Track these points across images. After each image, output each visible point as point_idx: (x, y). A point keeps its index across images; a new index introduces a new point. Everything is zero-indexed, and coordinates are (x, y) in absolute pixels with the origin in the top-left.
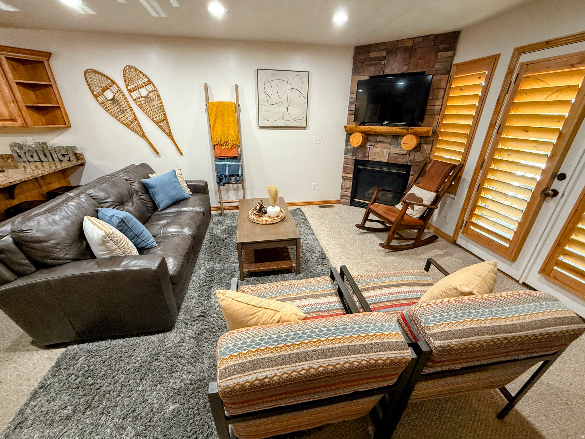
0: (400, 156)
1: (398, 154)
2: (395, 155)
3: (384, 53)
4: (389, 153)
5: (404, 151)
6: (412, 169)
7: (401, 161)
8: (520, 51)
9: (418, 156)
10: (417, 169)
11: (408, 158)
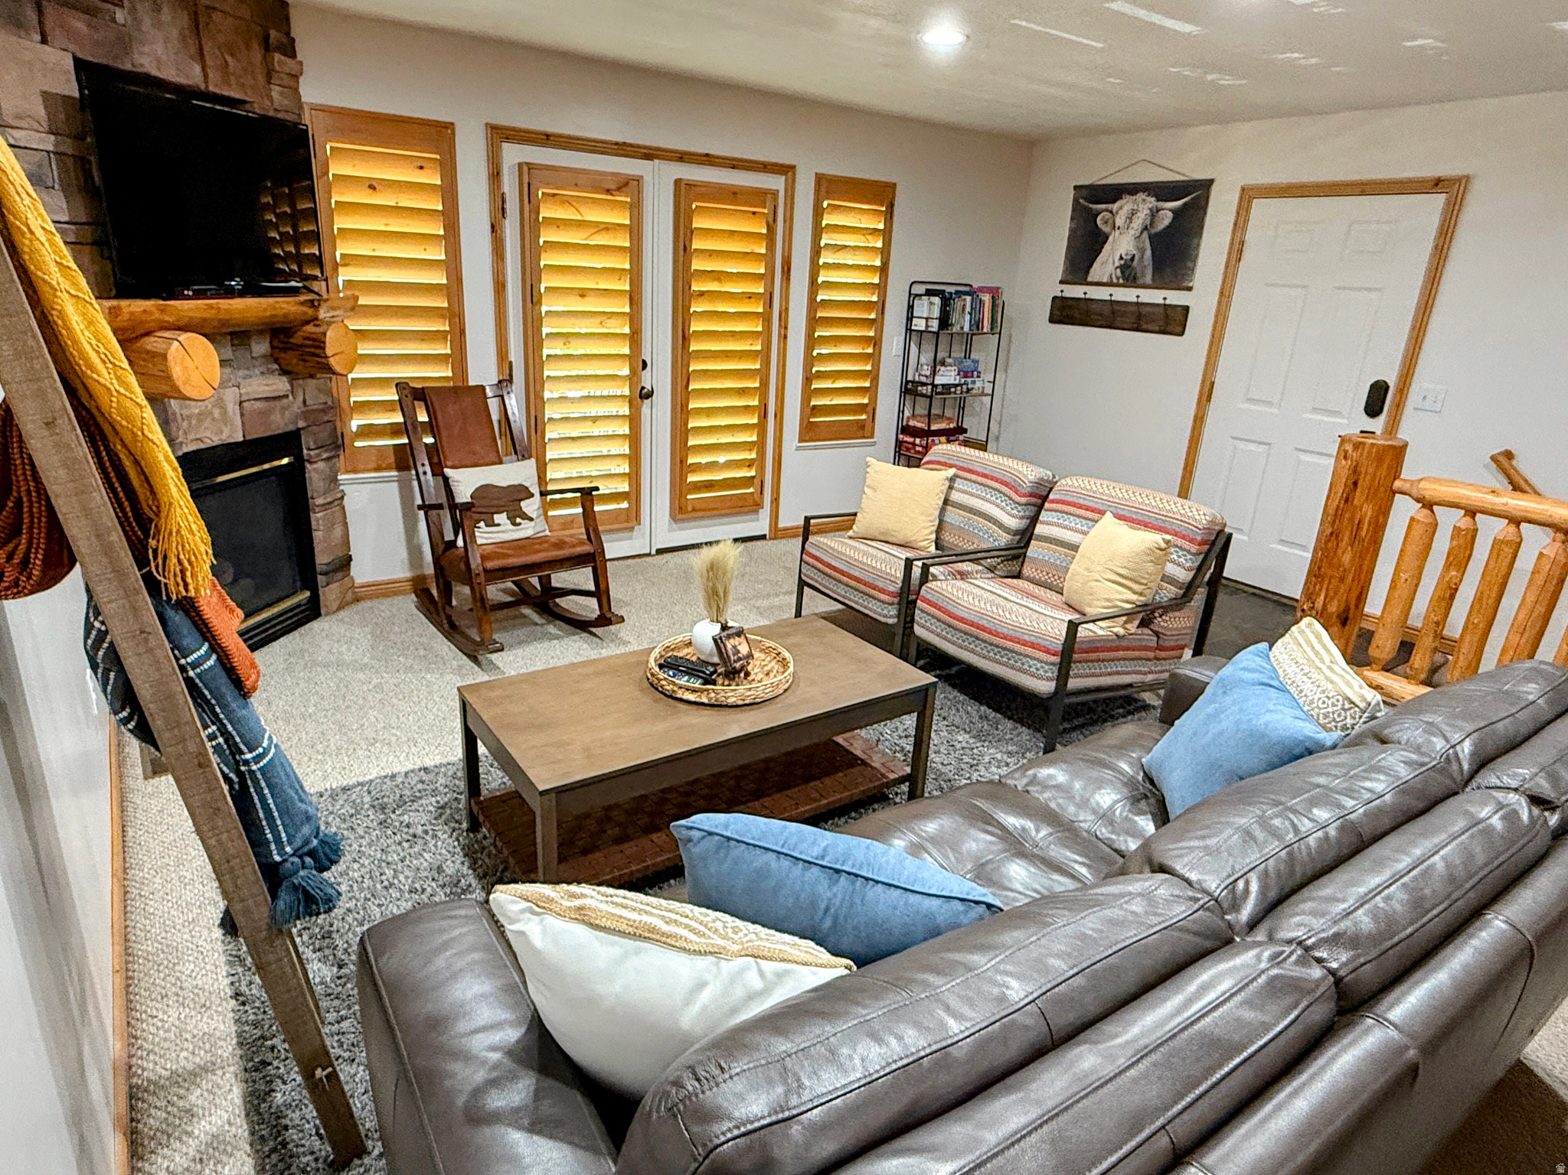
0: (272, 403)
1: (266, 399)
2: (258, 404)
4: (241, 403)
5: (281, 385)
6: (307, 441)
7: (280, 422)
8: (499, 135)
9: (311, 391)
10: (324, 434)
11: (295, 405)
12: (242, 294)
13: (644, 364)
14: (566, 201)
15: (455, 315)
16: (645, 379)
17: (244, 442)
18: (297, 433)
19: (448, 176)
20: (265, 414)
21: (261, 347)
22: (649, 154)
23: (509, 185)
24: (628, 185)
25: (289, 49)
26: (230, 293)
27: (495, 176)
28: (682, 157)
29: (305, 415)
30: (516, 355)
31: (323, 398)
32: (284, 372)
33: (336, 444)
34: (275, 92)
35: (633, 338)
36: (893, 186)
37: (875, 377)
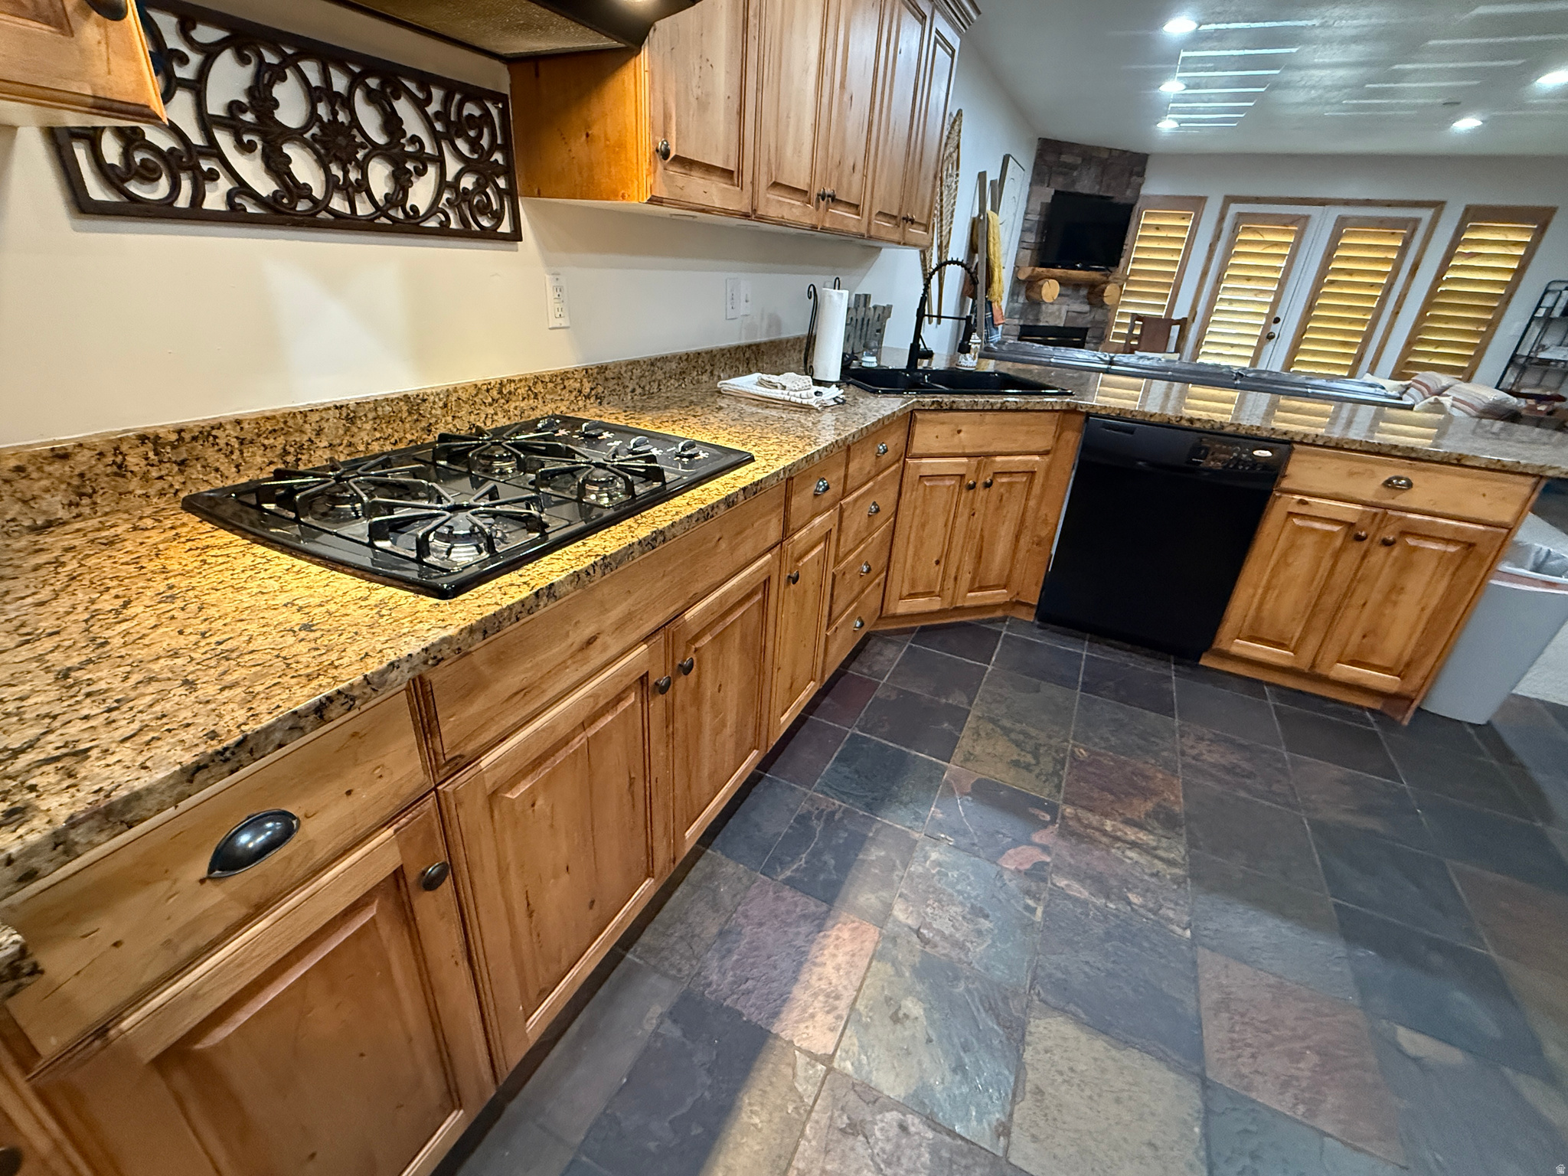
0: (1080, 315)
1: (1078, 313)
2: (1074, 314)
5: (1086, 308)
6: (1089, 333)
7: (1080, 323)
8: (1229, 200)
9: (1098, 315)
10: (1098, 333)
11: (1090, 317)
12: (1079, 269)
13: (1277, 320)
14: (1256, 231)
15: (1176, 289)
16: (1275, 329)
17: (1064, 328)
18: (1087, 329)
19: (1196, 223)
20: (1076, 318)
21: (1084, 292)
22: (1323, 202)
23: (1227, 225)
24: (1294, 220)
25: (1142, 173)
26: (1075, 268)
27: (1222, 219)
28: (1347, 203)
29: (1091, 322)
30: (1202, 308)
31: (1102, 318)
32: (1090, 304)
33: (1101, 339)
34: (1128, 193)
35: (1274, 305)
36: (1552, 211)
37: (1481, 350)
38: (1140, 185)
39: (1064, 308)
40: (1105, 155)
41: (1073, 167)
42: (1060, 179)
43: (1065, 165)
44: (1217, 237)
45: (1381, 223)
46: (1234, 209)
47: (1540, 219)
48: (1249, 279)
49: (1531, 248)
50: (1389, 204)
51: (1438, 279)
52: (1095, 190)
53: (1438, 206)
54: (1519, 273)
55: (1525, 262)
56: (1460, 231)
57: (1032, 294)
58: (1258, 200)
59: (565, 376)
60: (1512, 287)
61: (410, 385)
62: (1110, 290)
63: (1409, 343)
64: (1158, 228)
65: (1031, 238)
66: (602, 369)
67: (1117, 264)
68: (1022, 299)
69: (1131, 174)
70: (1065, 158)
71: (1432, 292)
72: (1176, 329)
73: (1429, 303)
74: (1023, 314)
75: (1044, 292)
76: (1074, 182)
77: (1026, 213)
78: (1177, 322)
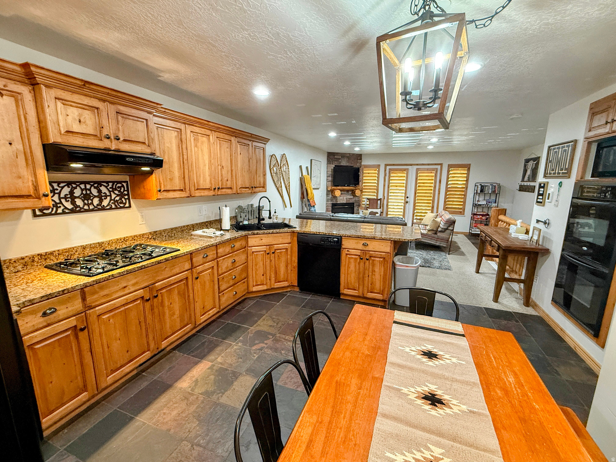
1: (350, 198)
3: (340, 157)
5: (352, 197)
6: (355, 204)
7: (351, 201)
8: (386, 165)
9: (356, 199)
10: (357, 204)
11: (354, 200)
13: (408, 197)
14: (395, 173)
15: (378, 190)
16: (408, 200)
17: (346, 203)
18: (354, 203)
19: (379, 171)
20: (349, 200)
21: (350, 193)
22: (411, 165)
23: (387, 172)
24: (405, 170)
25: (361, 159)
26: (345, 186)
27: (385, 170)
28: (417, 165)
30: (386, 195)
31: (358, 199)
33: (359, 206)
34: (358, 164)
35: (405, 193)
36: (470, 165)
37: (464, 202)
38: (361, 162)
39: (345, 198)
40: (348, 155)
41: (340, 159)
42: (336, 162)
43: (337, 158)
44: (385, 175)
45: (428, 169)
46: (388, 167)
47: (468, 167)
48: (396, 186)
49: (468, 174)
50: (428, 165)
51: (447, 184)
52: (348, 164)
53: (441, 165)
54: (467, 181)
55: (468, 178)
56: (448, 171)
57: (334, 195)
58: (394, 165)
59: (143, 235)
60: (467, 184)
61: (100, 241)
62: (358, 192)
63: (445, 202)
64: (369, 173)
65: (330, 179)
66: (155, 232)
67: (358, 184)
68: (330, 196)
69: (357, 159)
70: (336, 157)
71: (447, 188)
72: (379, 202)
73: (447, 191)
74: (331, 200)
75: (336, 193)
76: (340, 163)
77: (327, 172)
78: (379, 200)
